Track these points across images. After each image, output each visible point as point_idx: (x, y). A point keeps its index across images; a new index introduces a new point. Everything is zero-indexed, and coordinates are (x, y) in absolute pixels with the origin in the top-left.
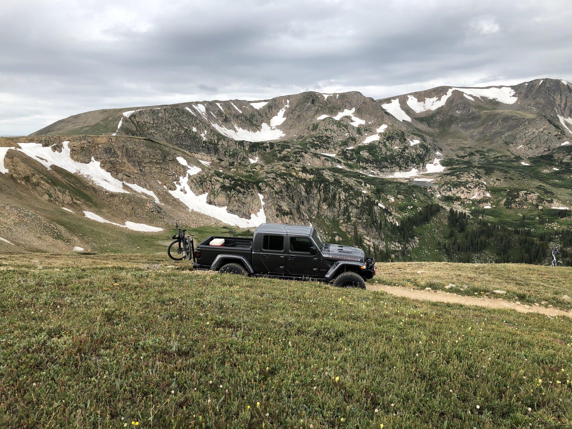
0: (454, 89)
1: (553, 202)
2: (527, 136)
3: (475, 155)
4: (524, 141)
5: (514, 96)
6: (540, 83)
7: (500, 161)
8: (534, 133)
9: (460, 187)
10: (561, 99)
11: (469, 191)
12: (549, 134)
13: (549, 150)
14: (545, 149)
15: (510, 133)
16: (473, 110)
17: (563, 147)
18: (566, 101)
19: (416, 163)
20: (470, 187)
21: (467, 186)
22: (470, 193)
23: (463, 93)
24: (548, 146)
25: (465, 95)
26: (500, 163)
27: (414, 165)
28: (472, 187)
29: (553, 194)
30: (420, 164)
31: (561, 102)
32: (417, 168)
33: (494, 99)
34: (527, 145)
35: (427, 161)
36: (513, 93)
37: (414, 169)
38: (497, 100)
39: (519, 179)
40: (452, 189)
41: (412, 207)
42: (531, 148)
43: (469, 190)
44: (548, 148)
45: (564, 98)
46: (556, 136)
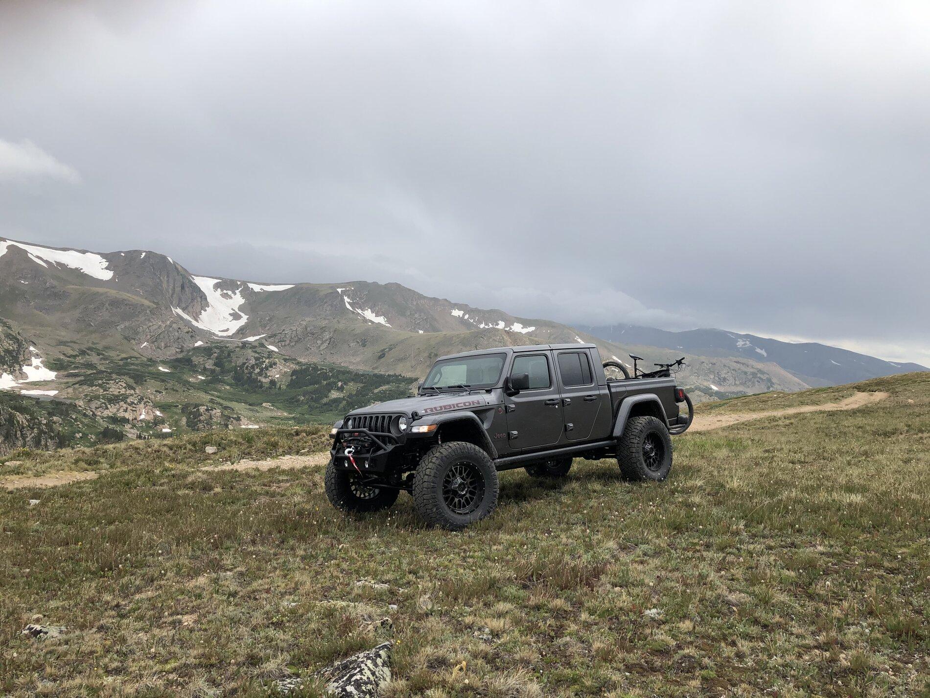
0: (9, 243)
1: (240, 420)
2: (152, 331)
3: (88, 355)
4: (149, 337)
5: (107, 268)
6: (143, 256)
7: (133, 364)
8: (160, 327)
9: (118, 403)
10: (168, 281)
11: (134, 409)
12: (179, 330)
13: (182, 352)
14: (177, 350)
15: (127, 324)
16: (51, 282)
17: (198, 348)
18: (174, 285)
19: (7, 364)
20: (133, 403)
21: (128, 400)
22: (136, 411)
23: (26, 252)
24: (180, 347)
25: (30, 255)
26: (132, 367)
27: (5, 367)
28: (136, 402)
29: (233, 410)
30: (14, 367)
31: (168, 286)
32: (11, 373)
33: (76, 269)
34: (153, 342)
35: (22, 361)
36: (105, 264)
37: (4, 374)
38: (82, 271)
39: (184, 391)
40: (109, 406)
41: (81, 434)
42: (158, 348)
43: (134, 407)
44: (181, 348)
45: (171, 281)
46: (187, 332)
